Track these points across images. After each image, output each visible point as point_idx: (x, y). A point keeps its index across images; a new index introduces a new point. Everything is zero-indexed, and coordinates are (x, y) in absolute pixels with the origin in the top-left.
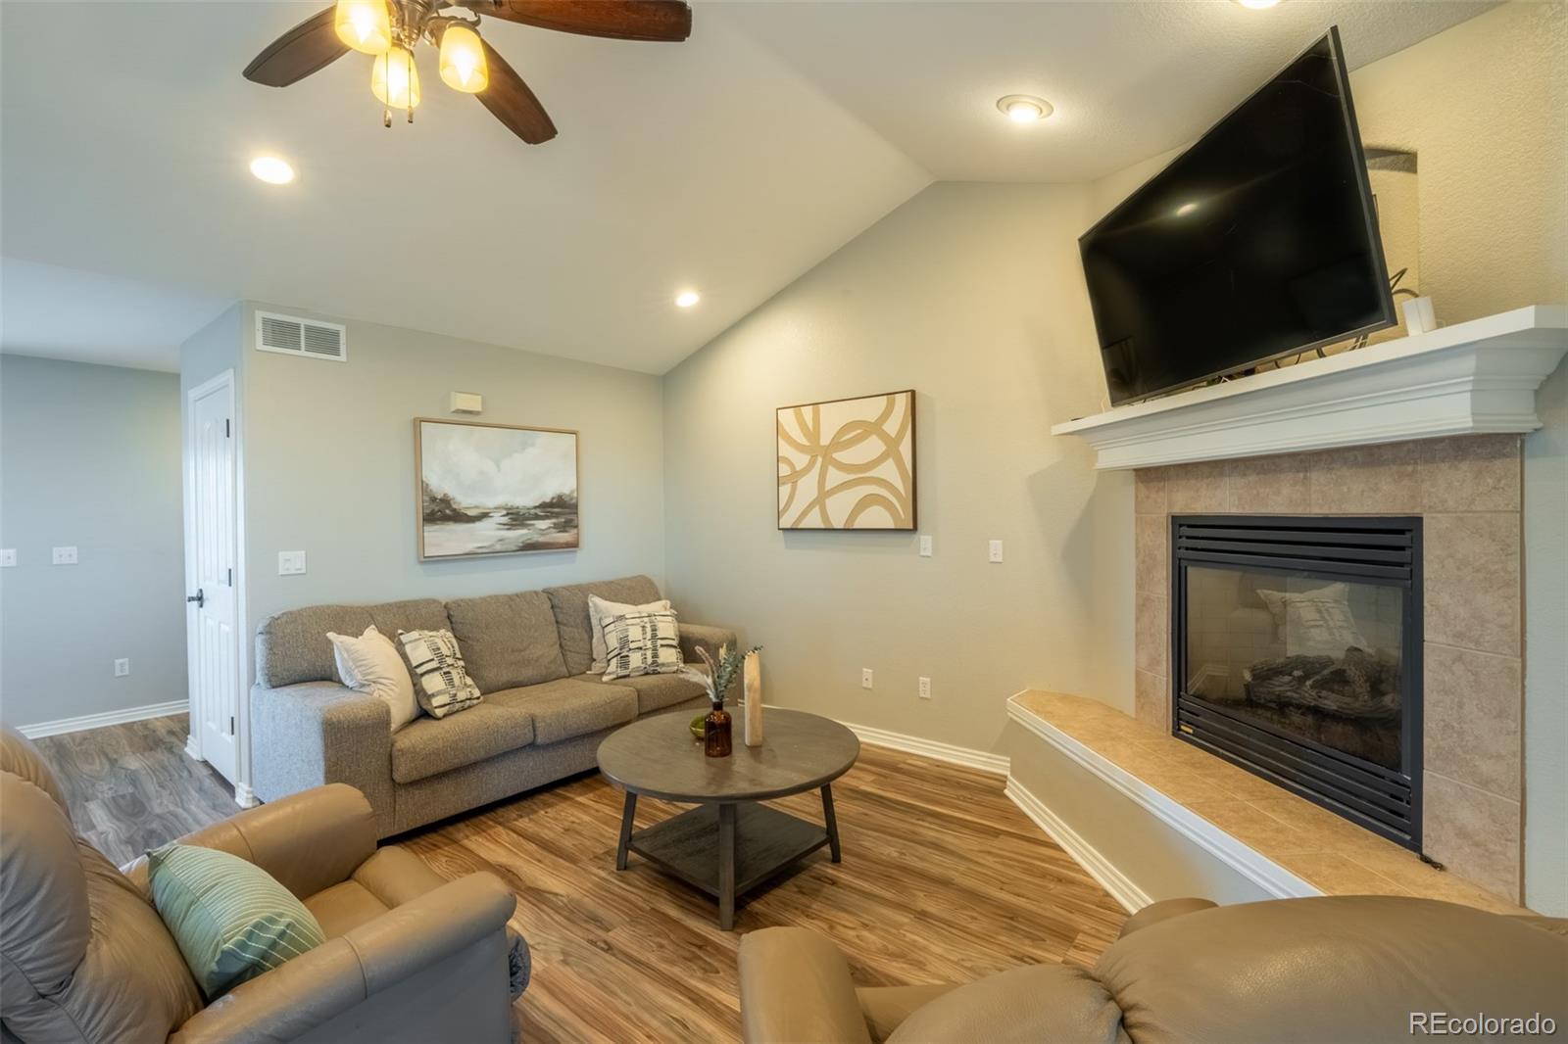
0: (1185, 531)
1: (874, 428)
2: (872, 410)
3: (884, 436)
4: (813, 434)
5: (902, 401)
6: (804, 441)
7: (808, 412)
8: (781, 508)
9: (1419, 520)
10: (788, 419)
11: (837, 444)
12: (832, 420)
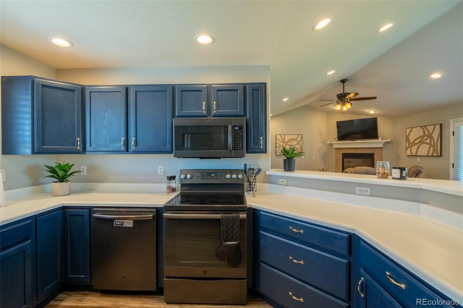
0: (344, 155)
1: (296, 140)
2: (295, 137)
3: (297, 141)
4: (284, 140)
5: (300, 136)
6: (282, 141)
7: (283, 136)
8: (277, 151)
9: (374, 154)
10: (278, 137)
11: (288, 141)
12: (287, 138)
